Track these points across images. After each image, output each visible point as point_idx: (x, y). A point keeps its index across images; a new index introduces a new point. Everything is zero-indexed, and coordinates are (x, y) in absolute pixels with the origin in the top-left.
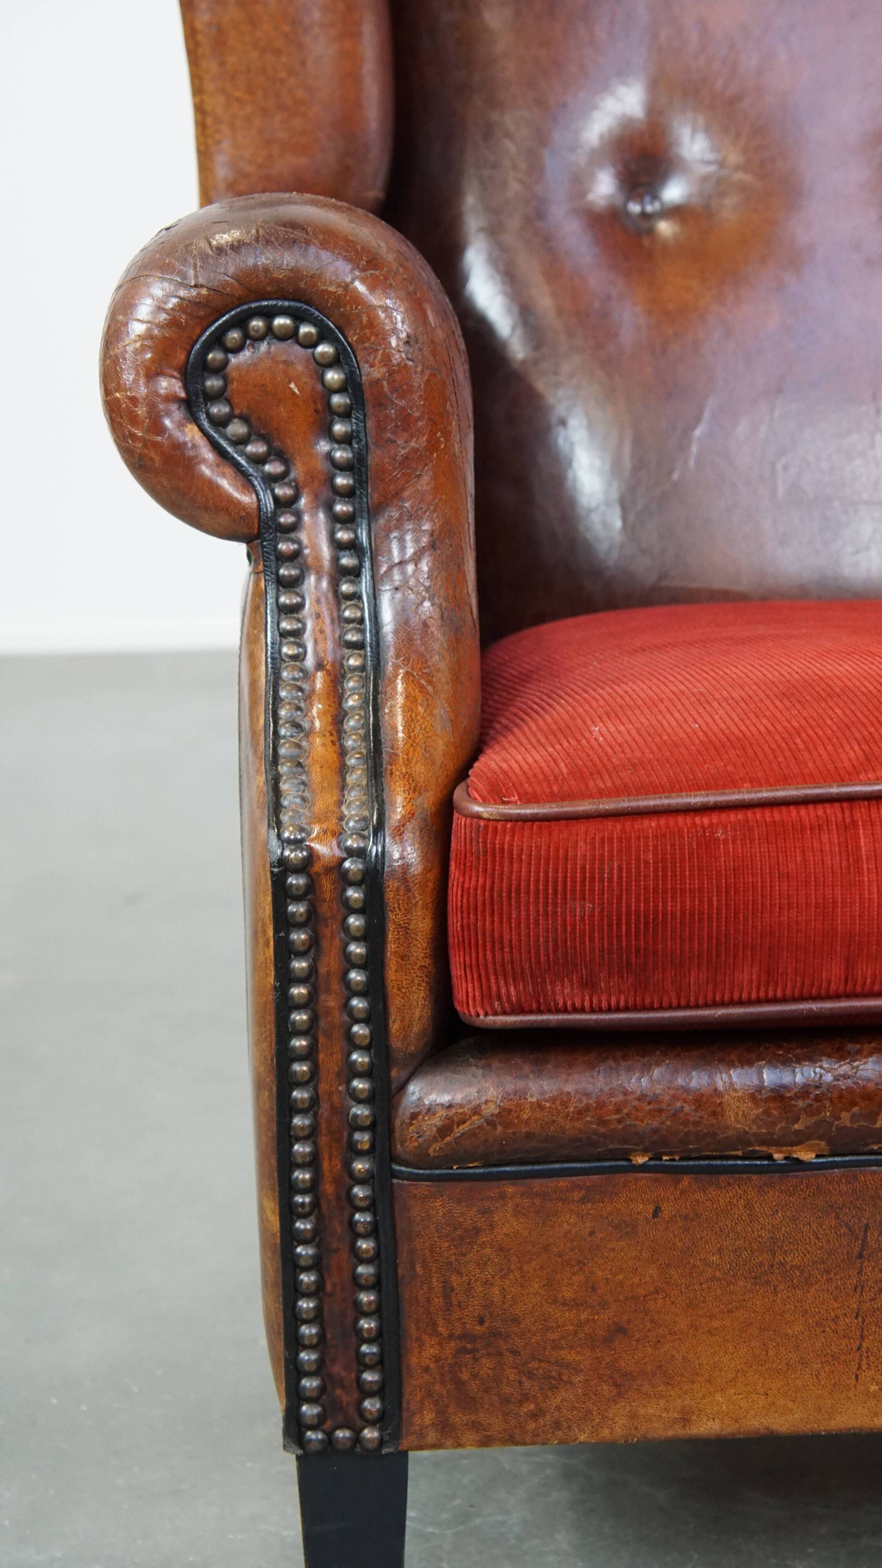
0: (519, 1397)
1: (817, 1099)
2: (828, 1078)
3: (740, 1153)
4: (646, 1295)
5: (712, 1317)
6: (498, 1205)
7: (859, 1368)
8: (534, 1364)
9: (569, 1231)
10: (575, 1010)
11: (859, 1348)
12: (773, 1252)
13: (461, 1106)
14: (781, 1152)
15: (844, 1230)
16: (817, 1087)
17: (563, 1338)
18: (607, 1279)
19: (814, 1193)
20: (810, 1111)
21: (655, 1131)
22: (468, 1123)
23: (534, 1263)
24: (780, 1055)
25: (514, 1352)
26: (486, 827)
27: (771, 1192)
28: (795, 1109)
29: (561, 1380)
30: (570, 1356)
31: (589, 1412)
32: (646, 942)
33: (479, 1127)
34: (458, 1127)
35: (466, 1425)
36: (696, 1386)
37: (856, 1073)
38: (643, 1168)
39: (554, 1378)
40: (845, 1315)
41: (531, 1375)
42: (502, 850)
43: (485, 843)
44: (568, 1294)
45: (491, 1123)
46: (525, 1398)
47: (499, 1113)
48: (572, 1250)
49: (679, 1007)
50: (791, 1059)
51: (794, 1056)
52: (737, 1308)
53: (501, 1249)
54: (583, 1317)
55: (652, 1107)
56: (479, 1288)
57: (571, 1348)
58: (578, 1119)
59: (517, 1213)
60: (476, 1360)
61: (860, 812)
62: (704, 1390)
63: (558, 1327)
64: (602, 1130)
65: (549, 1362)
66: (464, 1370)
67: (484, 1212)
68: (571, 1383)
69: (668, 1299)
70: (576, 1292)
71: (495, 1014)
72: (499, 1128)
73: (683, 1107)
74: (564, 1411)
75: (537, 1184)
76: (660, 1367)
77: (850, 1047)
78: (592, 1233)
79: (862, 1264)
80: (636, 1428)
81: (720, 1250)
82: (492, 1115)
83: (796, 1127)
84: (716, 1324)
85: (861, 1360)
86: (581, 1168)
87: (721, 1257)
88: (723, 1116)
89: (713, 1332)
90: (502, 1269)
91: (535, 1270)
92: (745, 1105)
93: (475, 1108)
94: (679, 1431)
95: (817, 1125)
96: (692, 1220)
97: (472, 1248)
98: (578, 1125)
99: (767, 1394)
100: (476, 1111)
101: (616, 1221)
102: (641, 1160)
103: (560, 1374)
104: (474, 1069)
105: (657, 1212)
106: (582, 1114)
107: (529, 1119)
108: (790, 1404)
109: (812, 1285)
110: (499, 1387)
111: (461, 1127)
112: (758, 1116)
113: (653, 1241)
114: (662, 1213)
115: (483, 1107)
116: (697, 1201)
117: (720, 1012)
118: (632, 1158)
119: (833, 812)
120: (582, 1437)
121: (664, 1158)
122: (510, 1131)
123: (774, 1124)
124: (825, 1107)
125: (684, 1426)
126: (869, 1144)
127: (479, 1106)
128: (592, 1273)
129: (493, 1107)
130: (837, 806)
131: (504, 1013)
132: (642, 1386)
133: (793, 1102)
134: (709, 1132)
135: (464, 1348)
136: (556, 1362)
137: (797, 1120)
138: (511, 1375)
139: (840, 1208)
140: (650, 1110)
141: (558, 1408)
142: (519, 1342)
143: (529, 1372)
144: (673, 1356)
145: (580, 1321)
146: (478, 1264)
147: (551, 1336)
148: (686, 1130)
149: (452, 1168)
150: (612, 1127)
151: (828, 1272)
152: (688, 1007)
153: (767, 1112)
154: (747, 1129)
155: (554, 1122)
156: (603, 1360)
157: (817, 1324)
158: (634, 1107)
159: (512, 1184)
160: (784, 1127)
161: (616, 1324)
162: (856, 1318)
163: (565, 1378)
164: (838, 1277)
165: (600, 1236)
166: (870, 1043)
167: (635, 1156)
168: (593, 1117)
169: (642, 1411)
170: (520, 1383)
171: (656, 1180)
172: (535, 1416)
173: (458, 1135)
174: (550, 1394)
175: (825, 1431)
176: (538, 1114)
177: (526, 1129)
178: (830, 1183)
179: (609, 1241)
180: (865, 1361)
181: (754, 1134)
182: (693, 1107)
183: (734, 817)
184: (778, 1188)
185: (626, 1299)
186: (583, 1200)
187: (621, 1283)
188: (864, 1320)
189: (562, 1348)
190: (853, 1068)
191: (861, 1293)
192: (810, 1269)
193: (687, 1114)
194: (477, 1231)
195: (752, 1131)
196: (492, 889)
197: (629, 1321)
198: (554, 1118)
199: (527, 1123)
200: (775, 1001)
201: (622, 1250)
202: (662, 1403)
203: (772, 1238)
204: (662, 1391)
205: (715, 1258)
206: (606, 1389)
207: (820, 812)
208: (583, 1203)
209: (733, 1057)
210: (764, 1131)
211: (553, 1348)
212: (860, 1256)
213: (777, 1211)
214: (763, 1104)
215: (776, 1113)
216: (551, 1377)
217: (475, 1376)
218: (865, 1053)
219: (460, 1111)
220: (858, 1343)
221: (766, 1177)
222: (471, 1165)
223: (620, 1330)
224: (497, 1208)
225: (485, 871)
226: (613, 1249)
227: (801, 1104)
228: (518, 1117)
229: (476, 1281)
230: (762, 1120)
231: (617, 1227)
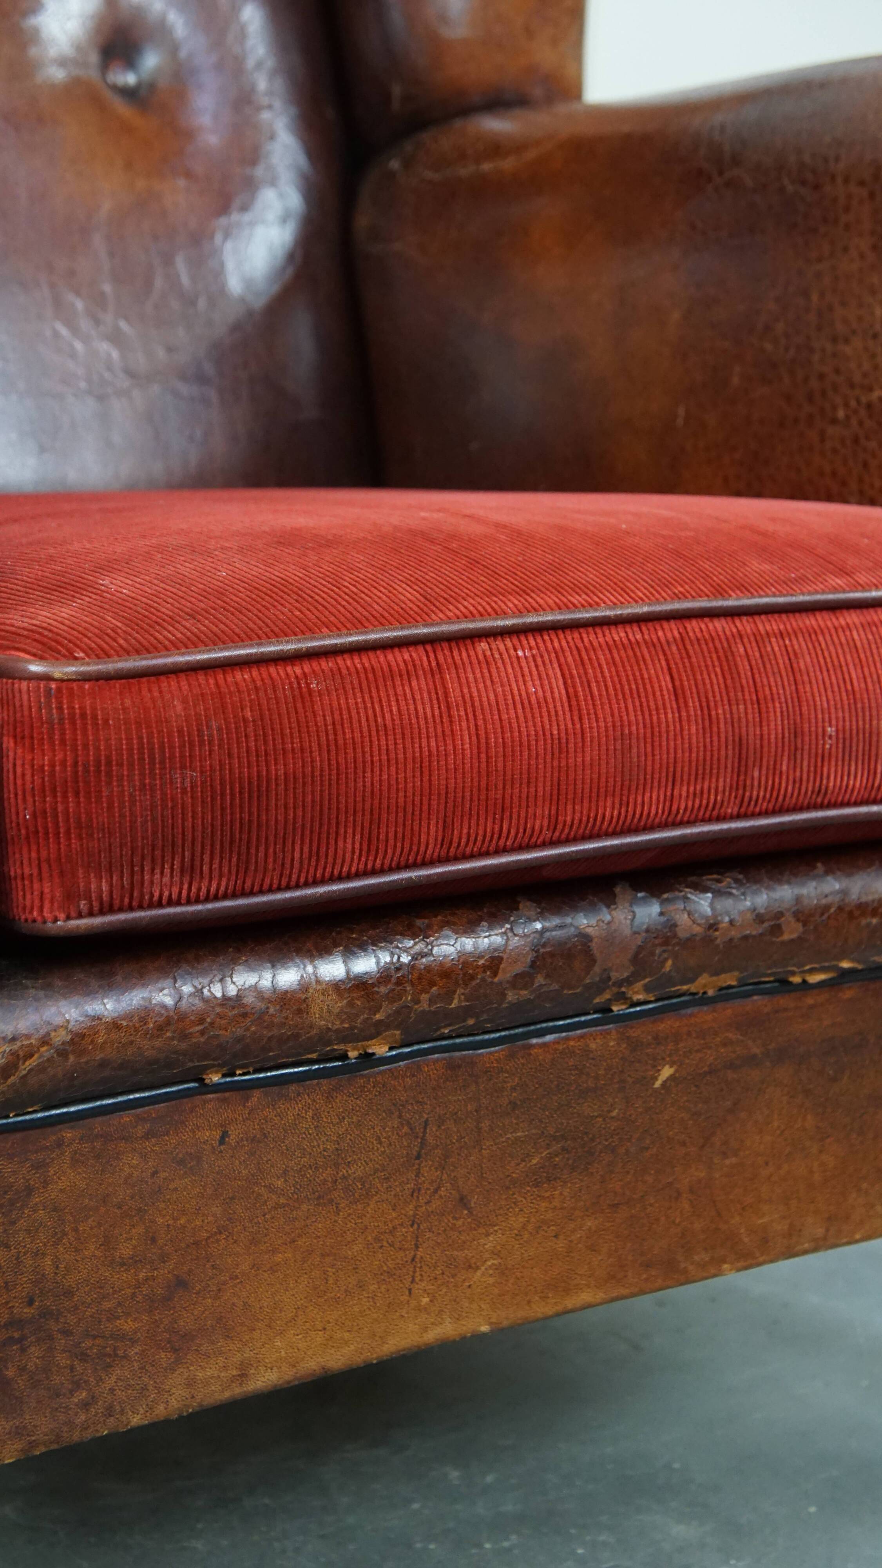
0: (70, 1387)
1: (399, 982)
2: (405, 959)
3: (314, 1056)
4: (209, 1238)
5: (274, 1251)
6: (54, 1155)
7: (413, 1281)
8: (88, 1343)
9: (130, 1175)
10: (170, 903)
11: (413, 1260)
12: (337, 1165)
13: (28, 1036)
14: (354, 1049)
15: (406, 1129)
16: (398, 969)
17: (119, 1304)
18: (168, 1225)
19: (380, 1093)
20: (392, 997)
21: (239, 1040)
22: (36, 1056)
23: (90, 1220)
24: (355, 939)
25: (66, 1333)
26: (59, 690)
27: (340, 1098)
28: (377, 997)
29: (116, 1355)
30: (127, 1325)
31: (145, 1388)
32: (250, 814)
33: (48, 1060)
34: (24, 1063)
35: (9, 1433)
36: (256, 1334)
37: (431, 950)
38: (217, 1088)
39: (110, 1356)
40: (402, 1225)
41: (84, 1357)
42: (83, 715)
43: (60, 709)
44: (125, 1250)
45: (62, 1053)
46: (77, 1385)
47: (72, 1039)
48: (132, 1197)
49: (279, 889)
50: (366, 941)
51: (369, 938)
52: (300, 1236)
53: (55, 1210)
54: (142, 1275)
55: (236, 1012)
56: (28, 1262)
57: (128, 1315)
58: (158, 1037)
59: (75, 1162)
60: (23, 1350)
61: (443, 654)
62: (264, 1336)
63: (115, 1292)
64: (183, 1046)
65: (102, 1337)
66: (10, 1365)
67: (38, 1166)
68: (126, 1357)
69: (230, 1239)
70: (135, 1247)
71: (80, 916)
72: (72, 1058)
73: (268, 1008)
74: (119, 1393)
75: (98, 1124)
76: (221, 1319)
77: (419, 922)
78: (154, 1173)
79: (419, 1165)
80: (193, 1397)
81: (285, 1172)
82: (64, 1043)
83: (378, 1017)
84: (279, 1258)
85: (414, 1272)
86: (149, 1097)
87: (286, 1181)
88: (307, 1013)
89: (275, 1268)
90: (56, 1233)
91: (91, 1228)
92: (330, 998)
93: (44, 1036)
94: (237, 1391)
95: (398, 1012)
96: (259, 1142)
97: (23, 1213)
98: (158, 1043)
99: (325, 1329)
100: (45, 1041)
101: (180, 1156)
102: (216, 1078)
103: (115, 1349)
104: (32, 992)
105: (224, 1135)
106: (162, 1030)
107: (105, 1042)
108: (347, 1335)
109: (373, 1196)
110: (48, 1378)
111: (27, 1063)
112: (342, 1011)
113: (218, 1173)
114: (229, 1137)
115: (53, 1034)
116: (265, 1118)
117: (321, 890)
118: (204, 1077)
119: (417, 654)
120: (135, 1420)
121: (238, 1072)
122: (83, 1060)
123: (357, 1016)
124: (405, 991)
125: (241, 1384)
126: (438, 1029)
127: (48, 1034)
128: (153, 1222)
129: (64, 1033)
130: (421, 648)
131: (91, 914)
132: (201, 1345)
133: (376, 989)
134: (292, 1034)
135: (11, 1338)
136: (111, 1336)
137: (377, 1010)
138: (62, 1360)
139: (403, 1105)
140: (235, 1016)
141: (112, 1390)
142: (72, 1319)
143: (82, 1354)
144: (234, 1304)
145: (137, 1280)
146: (28, 1231)
147: (107, 1305)
148: (270, 1034)
149: (8, 1117)
150: (194, 1040)
151: (387, 1179)
152: (288, 888)
153: (351, 1004)
154: (330, 1026)
155: (132, 1042)
156: (162, 1323)
157: (375, 1239)
158: (218, 1014)
159: (72, 1128)
160: (367, 1018)
161: (177, 1277)
162: (412, 1226)
163: (120, 1353)
164: (397, 1183)
165: (163, 1175)
166: (436, 916)
167: (208, 1074)
168: (174, 1032)
169: (200, 1375)
170: (72, 1368)
171: (224, 1100)
172: (85, 1405)
173: (24, 1072)
174: (103, 1376)
175: (376, 1358)
176: (114, 1036)
177: (102, 1055)
178: (395, 1078)
179: (173, 1180)
180: (418, 1274)
181: (337, 1031)
182: (278, 1007)
183: (326, 665)
184: (346, 1092)
185: (188, 1246)
186: (147, 1136)
187: (184, 1227)
188: (419, 1227)
189: (118, 1318)
190: (428, 944)
191: (418, 1197)
192: (371, 1178)
193: (272, 1015)
194: (29, 1191)
195: (336, 1027)
196: (76, 764)
197: (190, 1271)
198: (132, 1038)
199: (102, 1047)
200: (374, 873)
201: (185, 1188)
202: (221, 1360)
203: (337, 1150)
204: (222, 1346)
205: (279, 1183)
206: (164, 1358)
207: (407, 656)
208: (147, 1139)
209: (309, 945)
210: (346, 1026)
211: (108, 1320)
212: (418, 1157)
213: (344, 1118)
214: (346, 995)
215: (359, 1003)
216: (105, 1355)
217: (22, 1369)
218: (436, 927)
219: (26, 1043)
220: (413, 1253)
221: (334, 1081)
222: (30, 1110)
223: (181, 1283)
224: (53, 1159)
225: (63, 742)
226: (176, 1189)
227: (383, 990)
228: (92, 1041)
229: (25, 1254)
230: (346, 1013)
231: (181, 1162)
